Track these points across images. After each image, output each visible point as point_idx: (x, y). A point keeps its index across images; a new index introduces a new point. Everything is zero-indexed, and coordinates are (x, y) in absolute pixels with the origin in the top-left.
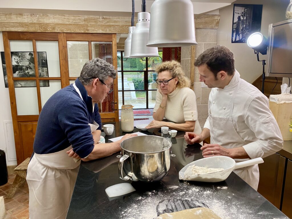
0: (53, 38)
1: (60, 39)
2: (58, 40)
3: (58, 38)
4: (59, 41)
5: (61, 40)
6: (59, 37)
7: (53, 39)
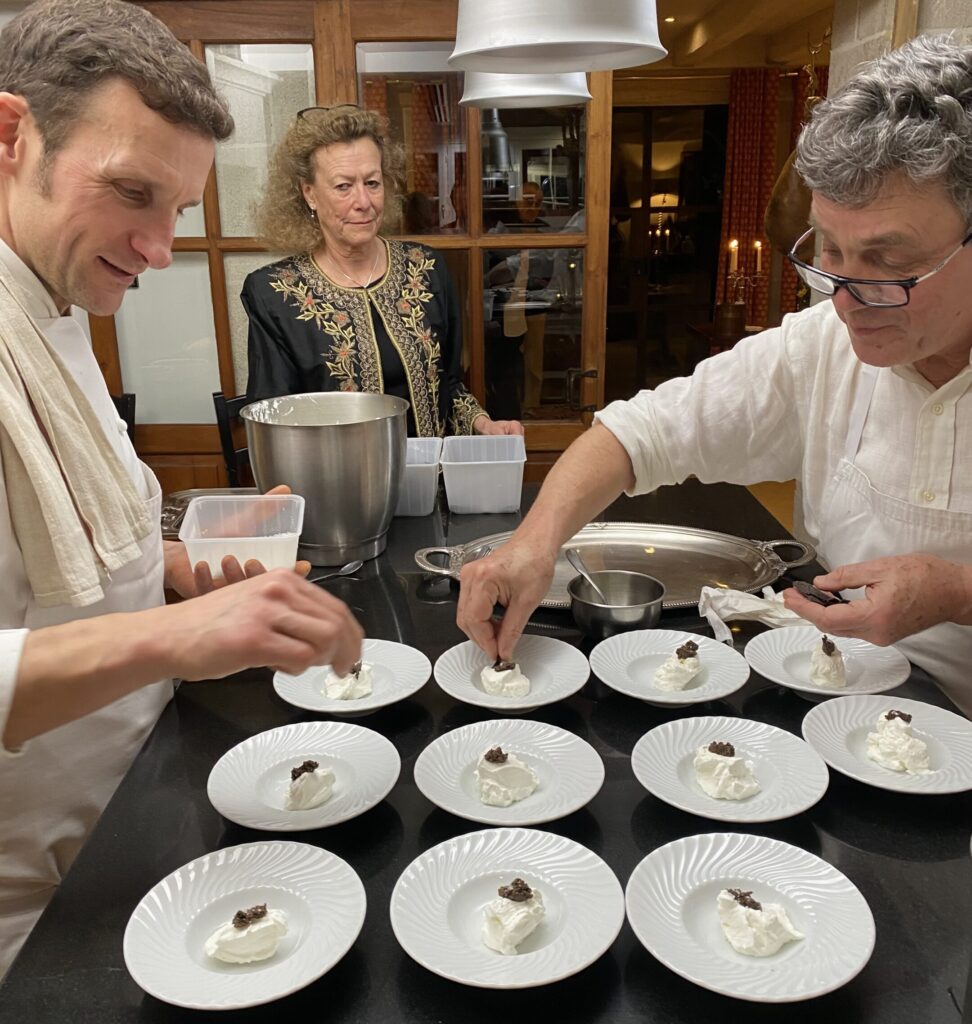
0: (289, 28)
1: (324, 34)
2: (310, 37)
3: (313, 25)
4: (318, 41)
5: (330, 38)
6: (316, 24)
7: (287, 35)
